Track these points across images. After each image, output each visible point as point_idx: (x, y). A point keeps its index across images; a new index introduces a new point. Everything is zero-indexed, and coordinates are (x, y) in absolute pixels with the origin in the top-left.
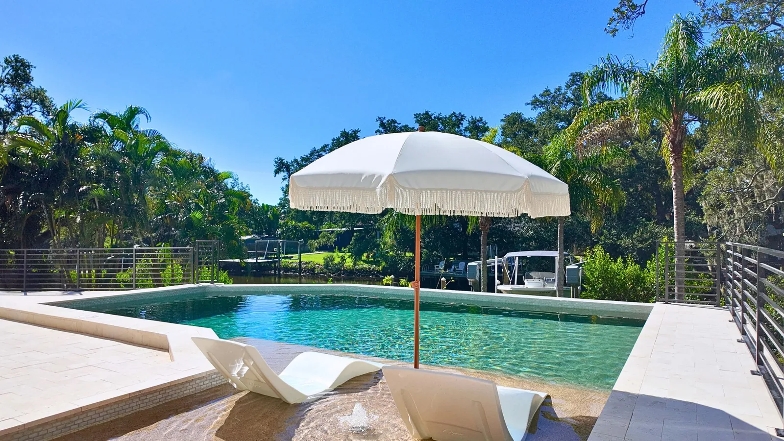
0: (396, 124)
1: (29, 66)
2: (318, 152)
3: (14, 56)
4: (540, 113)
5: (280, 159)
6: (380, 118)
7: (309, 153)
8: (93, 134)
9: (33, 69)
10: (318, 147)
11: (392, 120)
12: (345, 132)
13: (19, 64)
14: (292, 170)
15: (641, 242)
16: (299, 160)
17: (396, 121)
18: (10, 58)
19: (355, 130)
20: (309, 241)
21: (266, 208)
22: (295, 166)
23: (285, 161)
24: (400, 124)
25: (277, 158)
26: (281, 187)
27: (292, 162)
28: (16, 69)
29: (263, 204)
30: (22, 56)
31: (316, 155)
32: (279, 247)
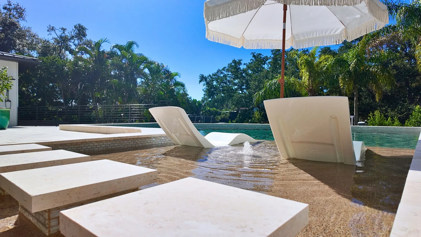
0: (261, 56)
1: (85, 29)
2: (221, 71)
3: (78, 24)
4: (340, 47)
5: (202, 75)
6: (253, 53)
7: (217, 71)
8: (112, 54)
9: (87, 30)
10: (221, 69)
11: (259, 53)
12: (235, 60)
13: (80, 28)
14: (208, 80)
15: (400, 114)
16: (211, 75)
17: (261, 54)
18: (76, 25)
19: (240, 60)
20: (216, 116)
21: (195, 101)
22: (209, 78)
23: (204, 76)
24: (263, 55)
25: (201, 75)
26: (202, 89)
27: (208, 76)
28: (79, 30)
29: (194, 99)
30: (82, 24)
31: (220, 73)
32: (202, 120)
